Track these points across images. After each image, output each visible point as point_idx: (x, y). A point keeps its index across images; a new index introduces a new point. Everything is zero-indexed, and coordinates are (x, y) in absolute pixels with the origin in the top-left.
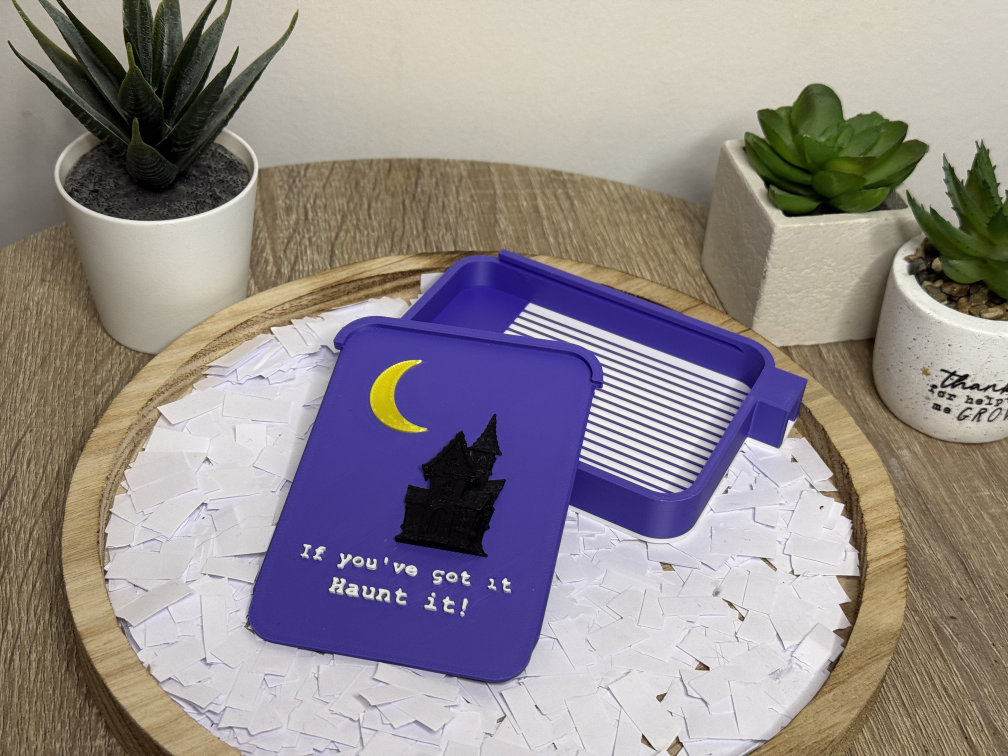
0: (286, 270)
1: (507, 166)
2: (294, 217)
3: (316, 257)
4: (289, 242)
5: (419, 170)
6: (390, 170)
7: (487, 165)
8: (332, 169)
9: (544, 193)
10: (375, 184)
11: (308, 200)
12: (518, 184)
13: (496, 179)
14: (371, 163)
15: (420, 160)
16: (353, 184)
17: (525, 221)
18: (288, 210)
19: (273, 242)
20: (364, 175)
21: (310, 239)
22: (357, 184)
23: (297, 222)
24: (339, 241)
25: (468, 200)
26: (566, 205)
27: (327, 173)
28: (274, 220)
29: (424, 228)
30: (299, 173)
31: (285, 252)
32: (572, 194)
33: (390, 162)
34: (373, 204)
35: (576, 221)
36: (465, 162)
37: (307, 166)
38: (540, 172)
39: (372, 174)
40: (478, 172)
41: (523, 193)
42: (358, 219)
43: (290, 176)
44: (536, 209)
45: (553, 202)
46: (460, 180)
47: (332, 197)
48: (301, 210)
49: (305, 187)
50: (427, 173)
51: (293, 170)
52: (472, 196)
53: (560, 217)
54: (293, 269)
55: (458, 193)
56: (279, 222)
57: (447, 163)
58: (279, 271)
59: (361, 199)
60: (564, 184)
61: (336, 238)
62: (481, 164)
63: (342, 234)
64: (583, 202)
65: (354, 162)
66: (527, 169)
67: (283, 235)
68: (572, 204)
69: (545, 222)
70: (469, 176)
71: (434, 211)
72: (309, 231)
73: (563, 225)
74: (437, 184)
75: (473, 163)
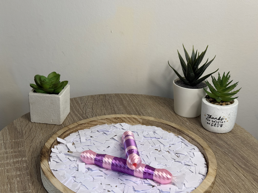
0: (84, 112)
1: (122, 94)
2: (83, 104)
3: (89, 110)
4: (83, 108)
5: (105, 95)
6: (99, 96)
7: (118, 94)
8: (88, 97)
9: (131, 97)
10: (97, 98)
11: (85, 101)
12: (125, 96)
13: (121, 96)
14: (95, 95)
15: (105, 94)
16: (93, 99)
17: (129, 102)
18: (82, 103)
19: (80, 108)
20: (95, 97)
21: (87, 107)
22: (94, 99)
23: (84, 105)
24: (93, 107)
25: (116, 99)
26: (136, 99)
27: (87, 97)
28: (79, 105)
29: (109, 104)
30: (82, 98)
31: (83, 109)
32: (136, 97)
33: (99, 95)
34: (98, 101)
35: (138, 101)
36: (114, 94)
37: (83, 97)
38: (129, 94)
39: (96, 97)
40: (117, 95)
41: (127, 98)
42: (96, 104)
43: (80, 98)
44: (130, 100)
45: (133, 98)
46: (114, 96)
47: (89, 101)
48: (84, 103)
49: (84, 100)
50: (107, 96)
51: (80, 97)
52: (117, 99)
53: (135, 100)
54: (85, 112)
55: (114, 98)
56: (80, 105)
57: (110, 94)
58: (83, 112)
59: (95, 100)
60: (134, 96)
61: (93, 106)
62: (117, 94)
63: (94, 106)
64: (139, 98)
65: (92, 95)
66: (126, 94)
67: (82, 107)
68: (137, 98)
69: (133, 101)
70: (115, 96)
71: (110, 101)
72: (87, 106)
73: (136, 101)
74: (110, 97)
75: (115, 94)
